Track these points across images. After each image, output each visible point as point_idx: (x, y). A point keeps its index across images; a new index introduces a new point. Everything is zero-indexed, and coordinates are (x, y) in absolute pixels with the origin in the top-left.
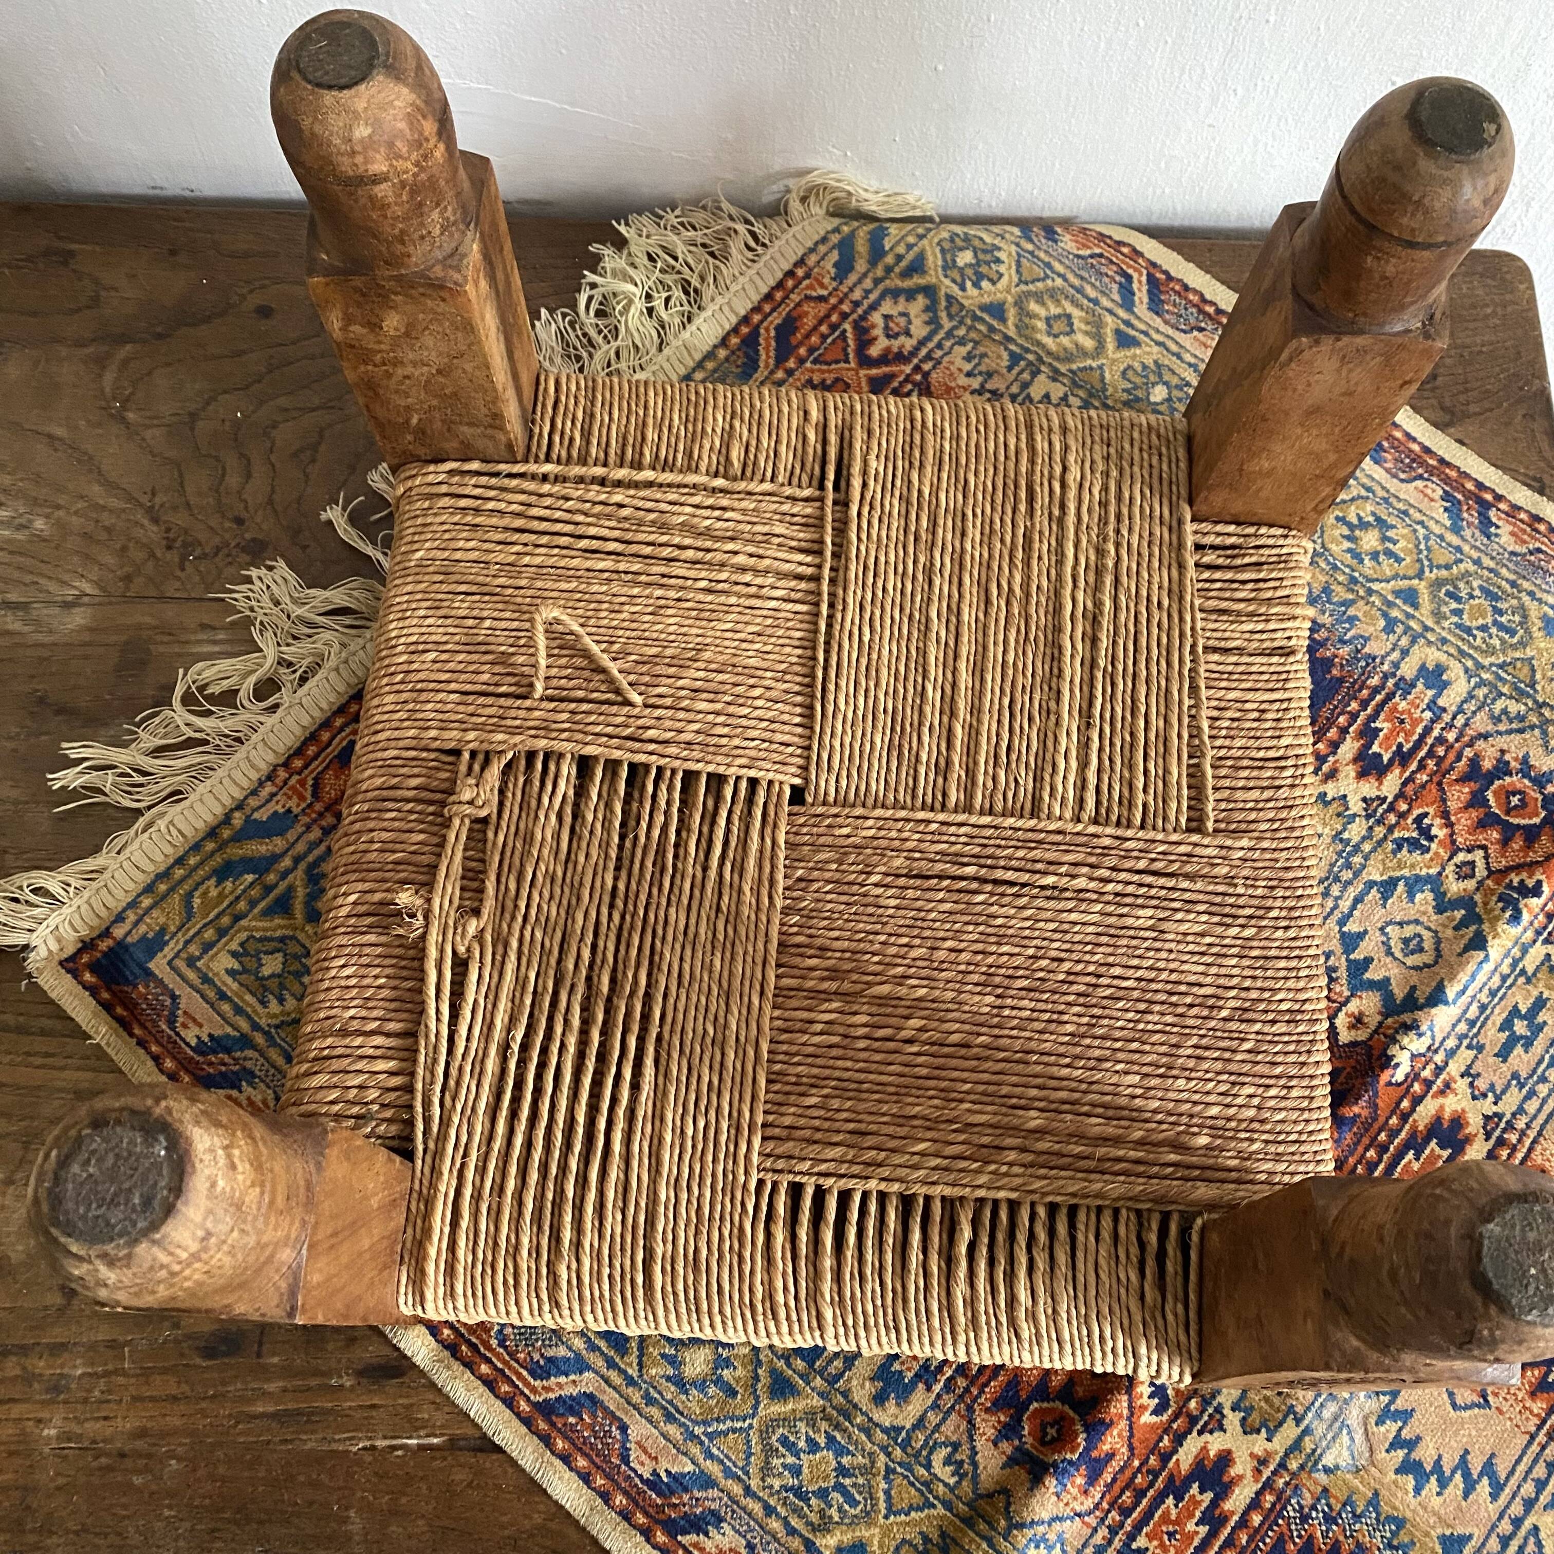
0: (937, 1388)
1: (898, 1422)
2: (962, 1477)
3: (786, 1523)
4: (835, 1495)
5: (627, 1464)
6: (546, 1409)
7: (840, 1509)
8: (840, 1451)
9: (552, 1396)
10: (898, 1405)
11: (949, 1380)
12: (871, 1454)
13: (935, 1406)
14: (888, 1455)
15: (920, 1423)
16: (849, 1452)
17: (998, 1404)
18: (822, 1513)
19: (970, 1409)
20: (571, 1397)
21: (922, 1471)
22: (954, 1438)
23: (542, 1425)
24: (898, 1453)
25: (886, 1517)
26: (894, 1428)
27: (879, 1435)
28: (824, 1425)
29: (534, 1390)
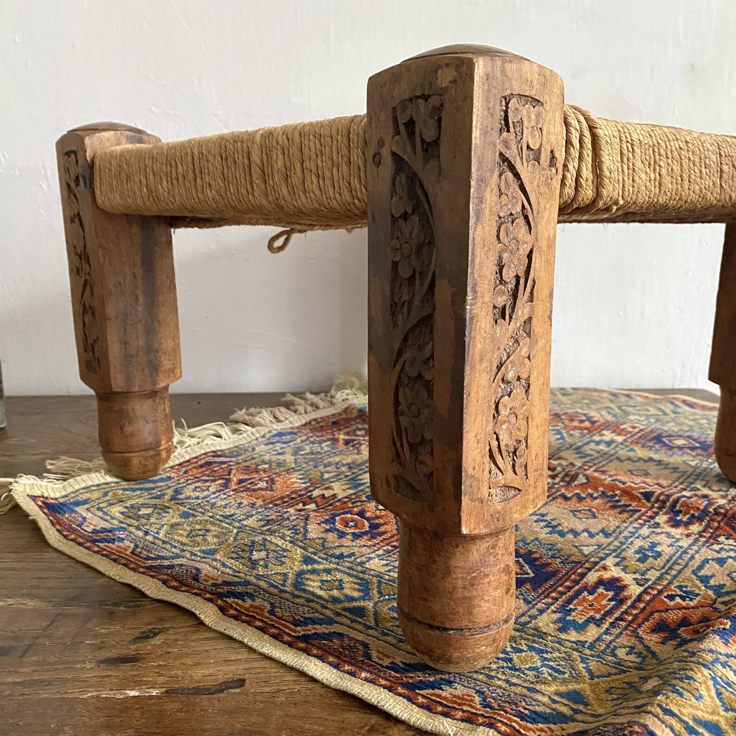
0: (605, 626)
1: (582, 639)
2: (644, 658)
3: (507, 681)
4: (544, 669)
5: (370, 658)
6: (305, 638)
7: (550, 675)
8: (540, 652)
9: (310, 633)
10: (578, 632)
11: (612, 624)
12: (565, 652)
13: (607, 632)
14: (580, 652)
15: (599, 639)
16: (547, 652)
17: (654, 630)
18: (537, 677)
19: (634, 632)
20: (324, 633)
21: (610, 658)
22: (630, 644)
23: (302, 645)
24: (588, 652)
25: (592, 679)
26: (579, 641)
27: (569, 644)
28: (523, 642)
29: (295, 631)
